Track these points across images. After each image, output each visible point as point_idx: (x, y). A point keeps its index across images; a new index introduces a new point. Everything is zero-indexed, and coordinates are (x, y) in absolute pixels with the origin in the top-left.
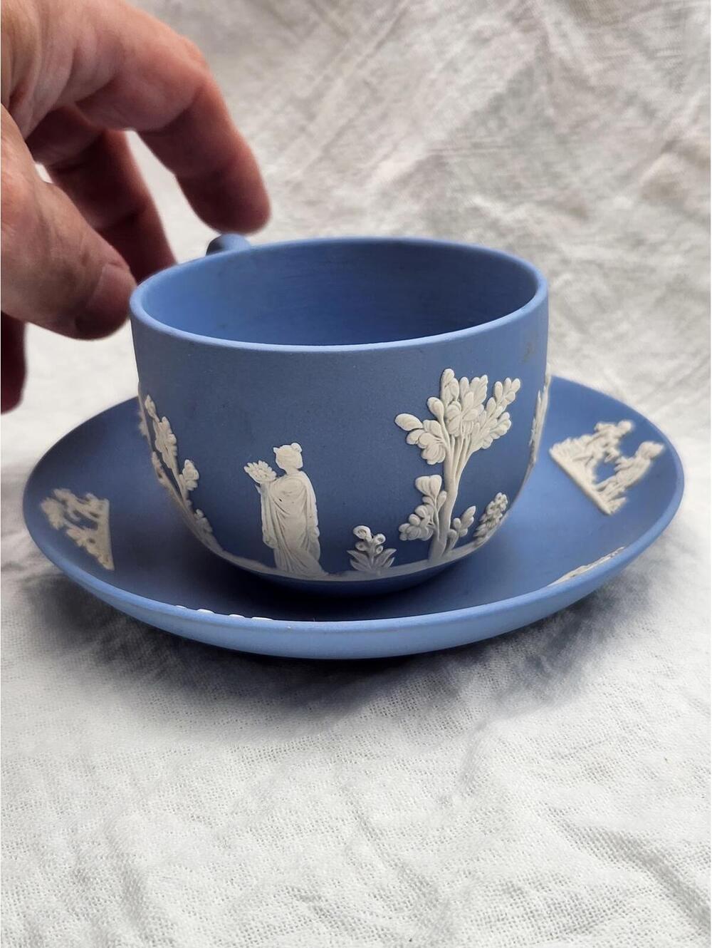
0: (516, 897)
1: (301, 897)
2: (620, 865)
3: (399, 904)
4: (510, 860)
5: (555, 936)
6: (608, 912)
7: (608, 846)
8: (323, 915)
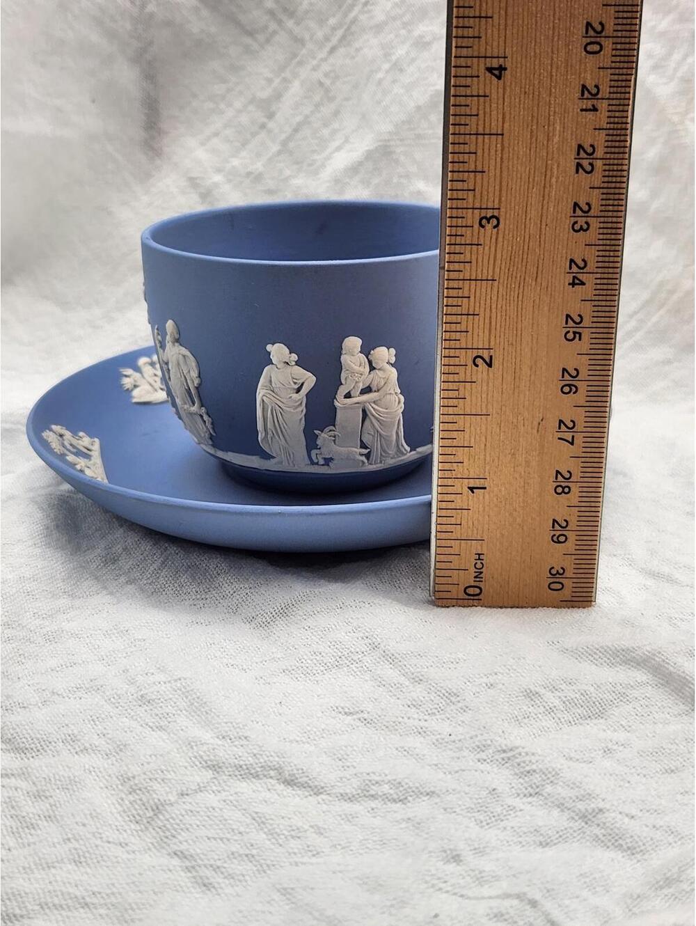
0: (536, 700)
1: (346, 713)
2: (618, 669)
3: (431, 709)
4: (524, 672)
5: (573, 723)
6: (615, 702)
7: (606, 657)
8: (368, 723)
